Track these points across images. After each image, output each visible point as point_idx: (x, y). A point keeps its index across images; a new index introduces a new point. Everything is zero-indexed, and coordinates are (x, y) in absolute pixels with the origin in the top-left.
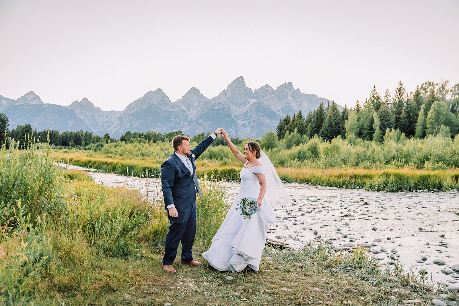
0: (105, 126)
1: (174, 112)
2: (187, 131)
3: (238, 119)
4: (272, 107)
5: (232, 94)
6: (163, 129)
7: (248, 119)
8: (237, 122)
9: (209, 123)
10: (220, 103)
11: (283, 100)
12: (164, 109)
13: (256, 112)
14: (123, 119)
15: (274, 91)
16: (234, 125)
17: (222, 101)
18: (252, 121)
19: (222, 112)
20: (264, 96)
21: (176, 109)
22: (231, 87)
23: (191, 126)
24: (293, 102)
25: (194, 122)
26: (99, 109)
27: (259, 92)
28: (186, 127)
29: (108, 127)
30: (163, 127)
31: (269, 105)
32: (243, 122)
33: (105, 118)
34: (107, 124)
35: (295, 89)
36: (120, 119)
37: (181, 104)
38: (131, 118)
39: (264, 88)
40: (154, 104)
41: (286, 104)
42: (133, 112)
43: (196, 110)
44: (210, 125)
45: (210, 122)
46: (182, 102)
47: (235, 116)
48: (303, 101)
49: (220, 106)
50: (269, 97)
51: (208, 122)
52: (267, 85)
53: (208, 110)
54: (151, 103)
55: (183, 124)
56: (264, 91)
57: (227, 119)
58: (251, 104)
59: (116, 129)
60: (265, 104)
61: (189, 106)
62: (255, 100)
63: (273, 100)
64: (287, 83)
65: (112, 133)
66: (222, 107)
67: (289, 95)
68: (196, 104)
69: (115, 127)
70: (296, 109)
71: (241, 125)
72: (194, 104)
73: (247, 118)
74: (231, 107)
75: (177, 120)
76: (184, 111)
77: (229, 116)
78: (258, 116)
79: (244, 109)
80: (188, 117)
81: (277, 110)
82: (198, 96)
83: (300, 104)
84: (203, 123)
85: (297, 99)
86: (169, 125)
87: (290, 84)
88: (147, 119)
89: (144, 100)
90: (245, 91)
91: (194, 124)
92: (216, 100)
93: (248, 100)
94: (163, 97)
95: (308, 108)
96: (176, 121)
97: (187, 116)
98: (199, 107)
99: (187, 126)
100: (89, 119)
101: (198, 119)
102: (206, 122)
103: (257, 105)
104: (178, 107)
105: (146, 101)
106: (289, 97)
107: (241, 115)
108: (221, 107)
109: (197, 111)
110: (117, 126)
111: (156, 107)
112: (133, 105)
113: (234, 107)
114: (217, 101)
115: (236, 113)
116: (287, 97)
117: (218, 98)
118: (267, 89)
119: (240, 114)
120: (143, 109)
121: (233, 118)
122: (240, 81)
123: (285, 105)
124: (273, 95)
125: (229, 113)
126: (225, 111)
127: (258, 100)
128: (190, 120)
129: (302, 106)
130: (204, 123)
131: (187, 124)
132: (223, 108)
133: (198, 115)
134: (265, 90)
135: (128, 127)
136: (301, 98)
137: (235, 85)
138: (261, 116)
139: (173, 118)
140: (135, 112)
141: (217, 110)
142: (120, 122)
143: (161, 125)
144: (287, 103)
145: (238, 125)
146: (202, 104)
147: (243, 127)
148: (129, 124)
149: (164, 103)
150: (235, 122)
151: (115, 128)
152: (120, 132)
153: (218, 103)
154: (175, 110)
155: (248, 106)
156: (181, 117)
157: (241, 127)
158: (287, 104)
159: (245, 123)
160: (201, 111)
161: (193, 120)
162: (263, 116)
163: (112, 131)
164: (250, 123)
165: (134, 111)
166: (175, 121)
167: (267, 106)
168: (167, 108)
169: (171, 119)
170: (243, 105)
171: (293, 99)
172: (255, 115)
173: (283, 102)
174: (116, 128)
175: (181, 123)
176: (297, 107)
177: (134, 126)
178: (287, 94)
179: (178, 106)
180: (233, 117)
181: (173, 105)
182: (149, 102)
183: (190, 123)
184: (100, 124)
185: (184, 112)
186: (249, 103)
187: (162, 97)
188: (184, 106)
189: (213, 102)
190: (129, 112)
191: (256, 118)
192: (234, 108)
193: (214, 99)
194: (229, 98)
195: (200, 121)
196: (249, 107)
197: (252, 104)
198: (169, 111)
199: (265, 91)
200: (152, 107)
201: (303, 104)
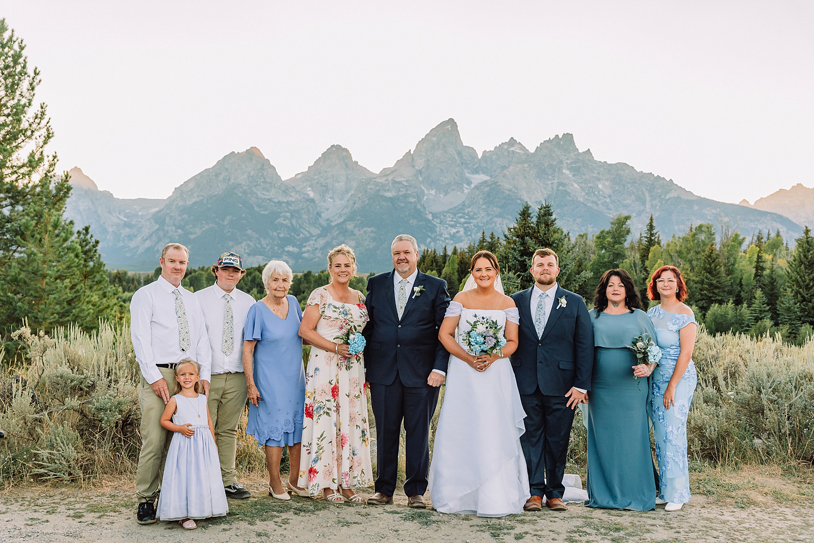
0: (123, 236)
1: (288, 203)
2: (317, 249)
3: (441, 223)
4: (524, 192)
5: (428, 160)
6: (260, 243)
7: (465, 223)
8: (438, 229)
9: (372, 232)
10: (400, 183)
11: (550, 177)
12: (264, 197)
13: (484, 207)
14: (165, 218)
15: (528, 155)
16: (430, 237)
17: (403, 179)
18: (475, 226)
19: (403, 205)
20: (504, 168)
21: (294, 197)
22: (425, 145)
23: (328, 239)
24: (575, 181)
25: (335, 229)
26: (107, 195)
27: (494, 157)
28: (316, 240)
29: (130, 237)
30: (262, 239)
31: (516, 189)
32: (454, 231)
33: (122, 217)
34: (127, 230)
35: (580, 151)
36: (159, 219)
37: (305, 184)
38: (185, 216)
39: (506, 147)
40: (240, 184)
41: (558, 187)
42: (189, 203)
43: (341, 200)
44: (373, 235)
45: (372, 228)
46: (307, 180)
47: (435, 216)
48: (599, 180)
49: (399, 191)
50: (518, 169)
51: (369, 230)
52: (512, 141)
53: (369, 199)
54: (232, 181)
55: (309, 232)
56: (506, 153)
57: (413, 222)
58: (473, 186)
59: (148, 244)
60: (507, 186)
61: (324, 189)
62: (483, 177)
63: (525, 177)
64: (560, 137)
65: (139, 251)
66: (403, 192)
67: (565, 165)
68: (340, 185)
69: (147, 239)
70: (581, 199)
71: (448, 236)
72: (337, 184)
73: (463, 220)
74: (426, 192)
75: (294, 222)
76: (312, 201)
77: (418, 214)
78: (488, 215)
79: (456, 198)
80: (320, 216)
81: (536, 202)
82: (346, 165)
83: (591, 187)
84: (356, 231)
85: (584, 175)
86: (275, 234)
87: (568, 137)
88: (223, 221)
89: (217, 175)
90: (459, 153)
91: (335, 233)
92: (388, 175)
93: (468, 175)
94: (262, 168)
95: (610, 196)
96: (292, 224)
97: (319, 214)
98: (347, 192)
99: (318, 238)
100: (85, 217)
101: (345, 221)
102: (365, 229)
103: (487, 189)
104: (297, 192)
105: (221, 177)
106: (564, 171)
107: (448, 212)
108: (401, 193)
109: (343, 202)
110: (151, 236)
111: (244, 192)
112: (191, 185)
113: (433, 192)
114: (390, 178)
115: (437, 209)
116: (559, 169)
117: (393, 172)
118: (512, 149)
119: (446, 209)
120: (215, 196)
121: (429, 220)
122: (449, 128)
123: (555, 188)
124: (526, 165)
125: (419, 207)
126: (411, 203)
127: (491, 176)
128: (324, 224)
129: (596, 193)
130: (359, 230)
131: (319, 232)
132: (405, 196)
133: (344, 212)
134: (509, 152)
135: (177, 237)
136: (593, 173)
137: (434, 139)
138: (496, 216)
139: (285, 218)
140: (195, 203)
141: (391, 200)
142: (157, 226)
143: (257, 236)
144: (560, 184)
145: (441, 235)
146: (355, 184)
147: (452, 242)
148: (180, 231)
149: (264, 182)
150: (432, 229)
151: (145, 241)
152: (158, 251)
153: (394, 182)
154: (290, 199)
155: (466, 191)
156: (305, 217)
157: (447, 241)
158: (561, 188)
159: (458, 232)
160: (351, 202)
161: (333, 224)
162: (500, 216)
163: (138, 247)
164: (469, 233)
165: (194, 200)
166: (289, 225)
167: (510, 190)
168: (271, 194)
169: (281, 220)
170: (454, 187)
171: (574, 175)
172: (483, 214)
173: (549, 182)
174: (147, 242)
175: (304, 231)
176: (583, 194)
177: (192, 237)
178: (561, 162)
179: (298, 189)
180: (430, 217)
181: (287, 188)
182: (229, 180)
183: (326, 230)
184: (110, 229)
185: (312, 204)
186: (469, 183)
187: (259, 166)
188: (312, 190)
189: (382, 180)
190: (181, 203)
191: (485, 220)
192: (432, 195)
193: (385, 172)
194: (420, 172)
195: (350, 226)
196: (469, 193)
197: (476, 187)
198: (276, 200)
199: (508, 156)
200: (236, 191)
201: (600, 186)
